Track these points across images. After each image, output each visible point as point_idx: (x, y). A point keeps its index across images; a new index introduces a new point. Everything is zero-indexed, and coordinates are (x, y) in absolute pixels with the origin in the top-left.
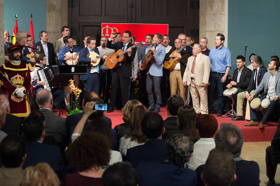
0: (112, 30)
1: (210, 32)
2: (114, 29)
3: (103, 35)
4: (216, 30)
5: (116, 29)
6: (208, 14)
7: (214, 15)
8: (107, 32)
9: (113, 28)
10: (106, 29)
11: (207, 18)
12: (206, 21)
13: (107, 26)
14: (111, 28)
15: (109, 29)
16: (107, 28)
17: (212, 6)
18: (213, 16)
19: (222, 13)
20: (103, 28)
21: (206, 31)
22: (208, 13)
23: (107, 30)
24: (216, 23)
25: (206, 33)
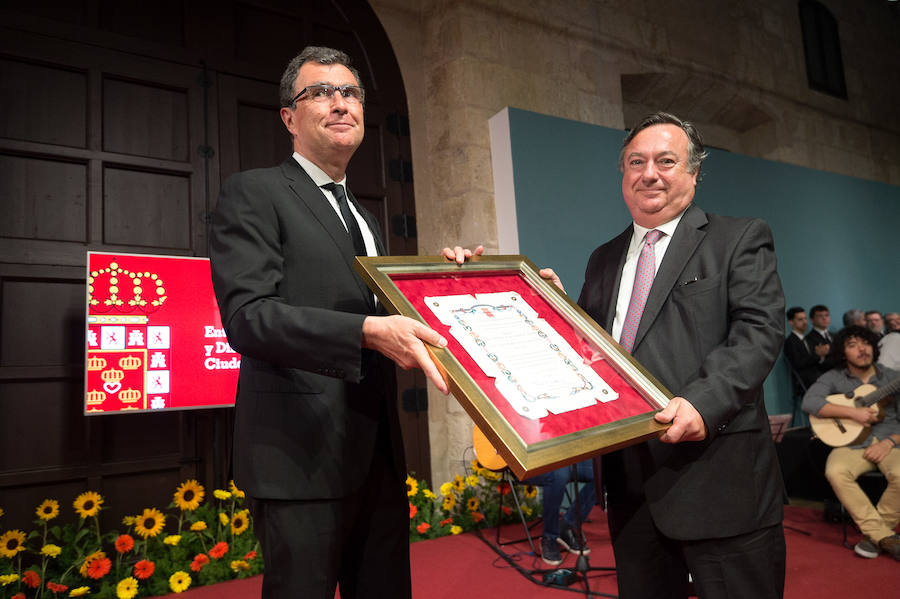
0: (137, 282)
2: (143, 279)
3: (95, 302)
5: (154, 277)
8: (114, 290)
9: (140, 275)
10: (109, 276)
13: (114, 266)
14: (132, 275)
15: (120, 276)
16: (114, 273)
17: (459, 225)
20: (95, 274)
23: (114, 281)
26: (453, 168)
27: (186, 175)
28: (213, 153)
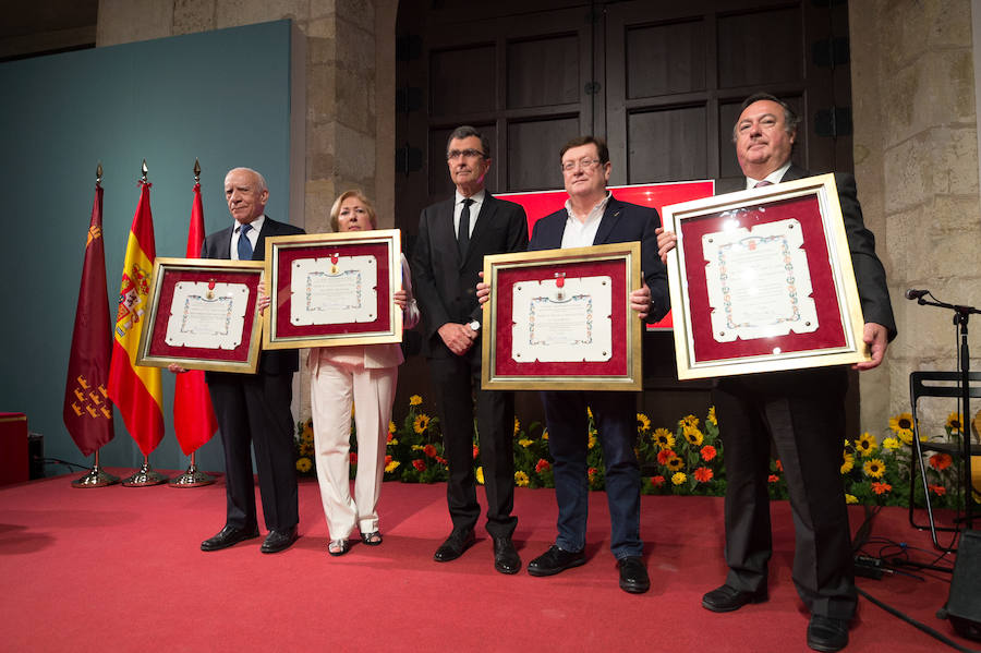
1: (905, 211)
4: (937, 195)
6: (890, 149)
7: (923, 136)
11: (887, 165)
12: (882, 179)
17: (911, 105)
18: (916, 144)
19: (963, 120)
21: (885, 216)
22: (894, 141)
24: (932, 164)
25: (886, 223)
26: (905, 27)
27: (576, 115)
28: (600, 88)
